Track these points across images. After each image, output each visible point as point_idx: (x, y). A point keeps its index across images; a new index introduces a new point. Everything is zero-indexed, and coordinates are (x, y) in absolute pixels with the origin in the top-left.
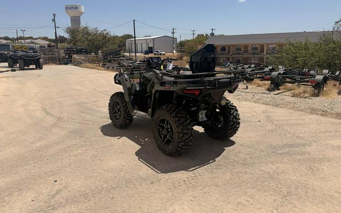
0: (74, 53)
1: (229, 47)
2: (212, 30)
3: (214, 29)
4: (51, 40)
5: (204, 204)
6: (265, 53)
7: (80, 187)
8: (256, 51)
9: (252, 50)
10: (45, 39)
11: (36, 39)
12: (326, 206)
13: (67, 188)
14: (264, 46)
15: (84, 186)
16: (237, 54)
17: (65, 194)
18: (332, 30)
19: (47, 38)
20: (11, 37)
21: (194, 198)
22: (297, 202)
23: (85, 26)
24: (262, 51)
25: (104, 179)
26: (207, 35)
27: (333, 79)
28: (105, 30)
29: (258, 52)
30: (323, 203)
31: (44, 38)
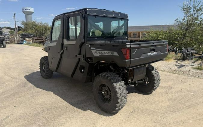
0: (26, 37)
5: (88, 119)
7: (21, 114)
8: (135, 36)
9: (133, 35)
11: (3, 28)
12: (150, 116)
13: (13, 115)
14: (140, 33)
15: (23, 113)
17: (11, 118)
18: (173, 24)
19: (10, 28)
21: (84, 116)
22: (136, 115)
23: (34, 20)
24: (139, 36)
25: (35, 109)
27: (172, 51)
28: (46, 23)
29: (137, 36)
30: (149, 115)
31: (8, 27)
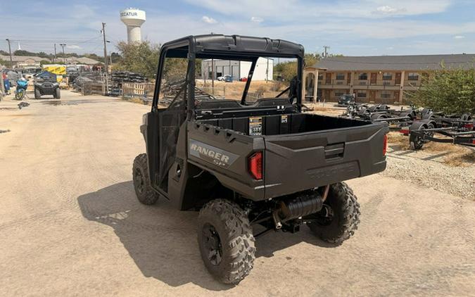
0: (124, 81)
1: (349, 74)
2: (326, 48)
3: (329, 48)
4: (100, 59)
6: (402, 84)
8: (389, 81)
9: (383, 79)
10: (93, 56)
11: (81, 56)
14: (400, 73)
16: (361, 84)
20: (48, 54)
24: (398, 81)
26: (317, 56)
29: (392, 82)
